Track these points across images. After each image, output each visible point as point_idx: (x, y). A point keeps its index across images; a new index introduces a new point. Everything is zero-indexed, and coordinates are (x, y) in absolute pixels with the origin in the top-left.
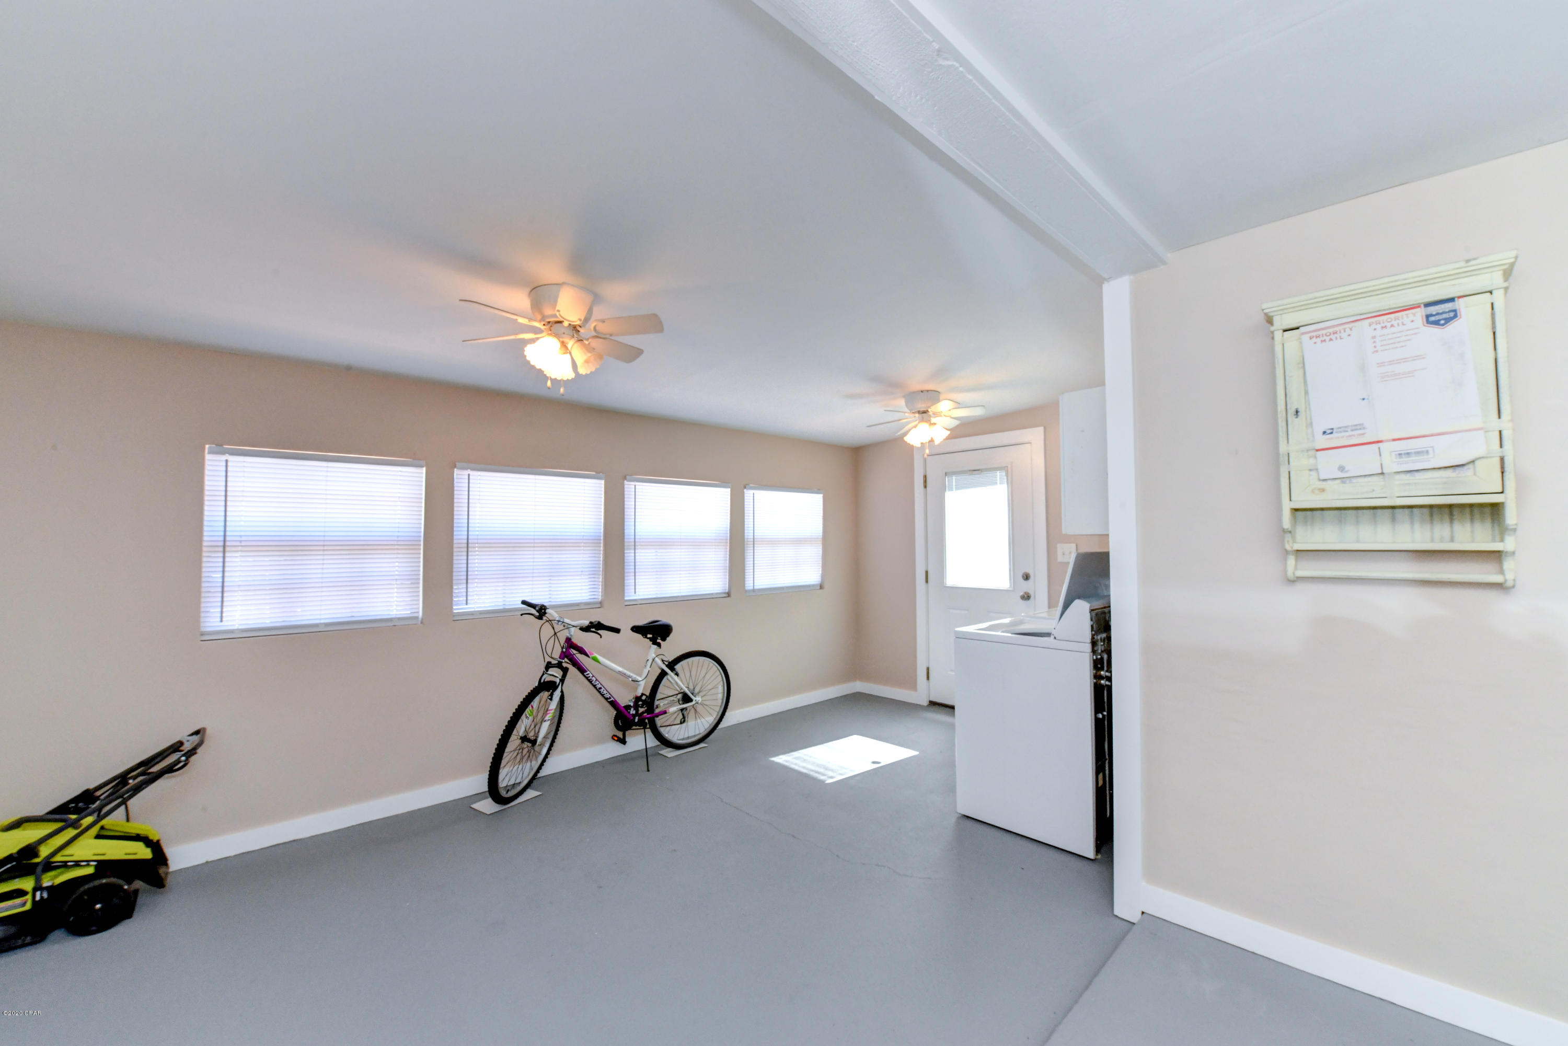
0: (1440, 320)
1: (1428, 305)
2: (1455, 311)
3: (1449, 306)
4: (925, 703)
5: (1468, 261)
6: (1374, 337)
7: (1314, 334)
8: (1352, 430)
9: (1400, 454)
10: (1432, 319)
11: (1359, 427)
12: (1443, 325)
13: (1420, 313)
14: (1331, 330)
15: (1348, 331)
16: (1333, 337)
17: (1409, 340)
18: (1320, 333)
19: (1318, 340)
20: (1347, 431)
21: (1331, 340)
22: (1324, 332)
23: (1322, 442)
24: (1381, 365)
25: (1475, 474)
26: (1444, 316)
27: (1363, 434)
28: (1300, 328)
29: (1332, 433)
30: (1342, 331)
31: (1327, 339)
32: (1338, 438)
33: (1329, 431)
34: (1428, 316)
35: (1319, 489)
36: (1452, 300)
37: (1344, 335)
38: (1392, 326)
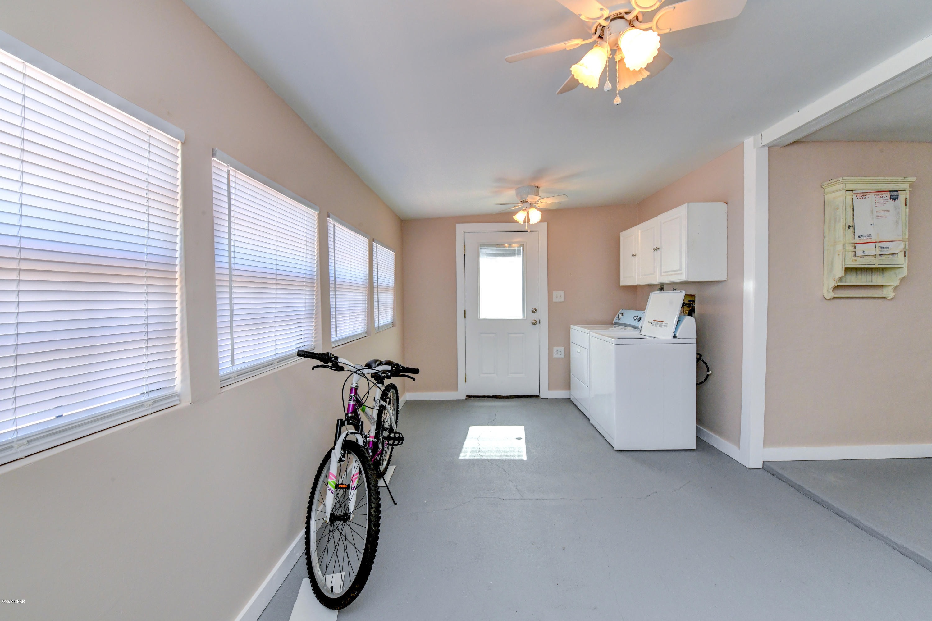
0: (894, 198)
1: (891, 191)
2: (897, 195)
3: (895, 193)
4: (464, 398)
5: (905, 178)
6: (876, 200)
7: (858, 195)
8: (867, 237)
9: (881, 248)
10: (892, 197)
11: (870, 236)
12: (894, 200)
13: (888, 194)
14: (863, 194)
15: (868, 196)
16: (863, 197)
17: (885, 204)
18: (859, 194)
19: (859, 197)
20: (866, 237)
21: (863, 198)
22: (861, 194)
23: (857, 240)
24: (877, 212)
25: (898, 257)
26: (895, 197)
27: (871, 239)
28: (853, 191)
29: (861, 237)
30: (866, 195)
31: (862, 197)
32: (863, 239)
33: (860, 236)
34: (891, 196)
35: (855, 260)
36: (896, 191)
37: (867, 197)
38: (881, 197)
